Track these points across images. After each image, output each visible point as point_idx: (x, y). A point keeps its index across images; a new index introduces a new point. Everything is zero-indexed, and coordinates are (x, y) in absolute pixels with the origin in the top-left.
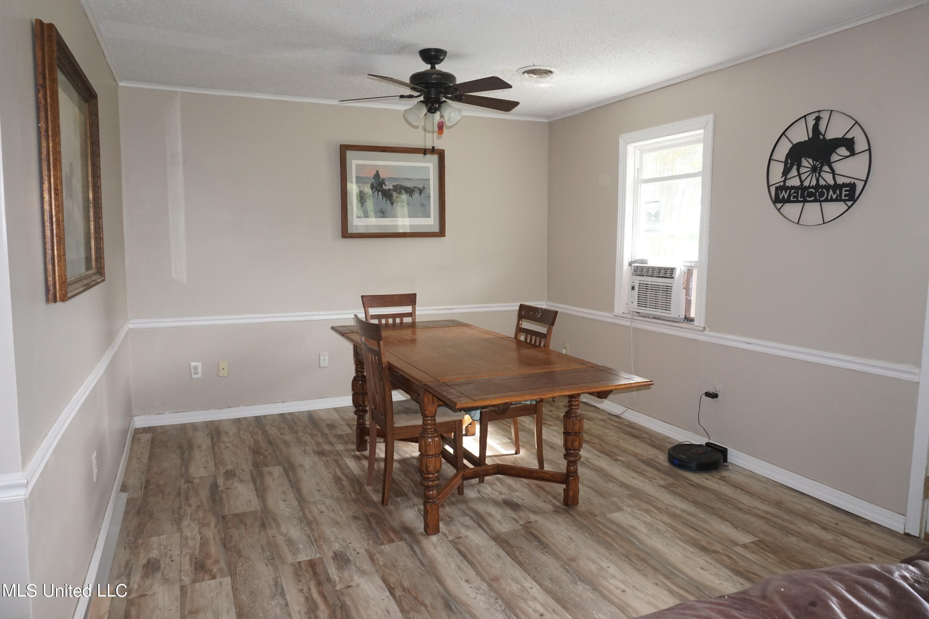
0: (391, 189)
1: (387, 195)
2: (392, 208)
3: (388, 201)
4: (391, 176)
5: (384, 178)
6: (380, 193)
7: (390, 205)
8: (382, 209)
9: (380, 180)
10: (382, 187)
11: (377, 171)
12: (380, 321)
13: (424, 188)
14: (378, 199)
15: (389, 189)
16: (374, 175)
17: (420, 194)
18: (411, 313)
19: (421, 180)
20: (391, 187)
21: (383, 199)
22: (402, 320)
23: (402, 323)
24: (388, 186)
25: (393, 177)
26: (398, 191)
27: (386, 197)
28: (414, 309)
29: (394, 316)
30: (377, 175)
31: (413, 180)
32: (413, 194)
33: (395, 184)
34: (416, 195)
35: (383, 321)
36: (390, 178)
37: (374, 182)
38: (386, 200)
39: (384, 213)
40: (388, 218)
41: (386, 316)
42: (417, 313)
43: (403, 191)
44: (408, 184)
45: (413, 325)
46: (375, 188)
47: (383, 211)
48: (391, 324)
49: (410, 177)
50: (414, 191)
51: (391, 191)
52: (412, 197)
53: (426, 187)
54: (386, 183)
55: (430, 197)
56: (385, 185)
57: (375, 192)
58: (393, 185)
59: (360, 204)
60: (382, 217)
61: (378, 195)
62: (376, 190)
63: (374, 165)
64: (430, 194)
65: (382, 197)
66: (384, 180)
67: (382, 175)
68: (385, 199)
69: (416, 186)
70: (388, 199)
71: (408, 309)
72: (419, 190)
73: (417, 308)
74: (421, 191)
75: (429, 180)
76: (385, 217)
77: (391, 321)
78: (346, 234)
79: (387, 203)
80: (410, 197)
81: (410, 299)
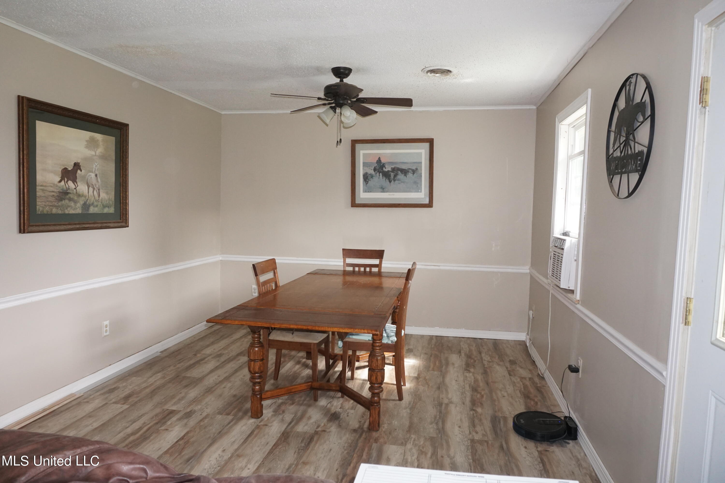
0: (390, 171)
1: (386, 175)
2: (390, 185)
3: (387, 180)
4: (390, 161)
5: (384, 163)
6: (381, 174)
7: (388, 183)
8: (382, 186)
9: (382, 164)
10: (383, 170)
11: (379, 158)
12: (354, 269)
13: (417, 169)
14: (379, 178)
15: (388, 171)
16: (377, 161)
17: (413, 174)
18: (378, 265)
19: (414, 163)
20: (390, 169)
21: (383, 178)
22: (371, 269)
23: (370, 271)
24: (388, 168)
25: (392, 161)
26: (395, 172)
27: (385, 177)
28: (381, 262)
29: (365, 266)
30: (379, 161)
31: (408, 163)
32: (407, 174)
33: (393, 167)
34: (410, 175)
35: (357, 269)
36: (389, 162)
37: (377, 166)
38: (386, 179)
39: (383, 189)
40: (387, 192)
41: (359, 266)
42: (383, 265)
43: (399, 172)
44: (404, 167)
45: (379, 274)
46: (377, 171)
47: (383, 187)
48: (362, 271)
49: (406, 161)
50: (408, 172)
51: (390, 172)
52: (406, 177)
53: (419, 168)
54: (386, 166)
55: (421, 176)
56: (385, 168)
57: (377, 173)
58: (392, 168)
59: (365, 183)
60: (382, 192)
61: (379, 175)
62: (378, 172)
63: (378, 154)
64: (421, 174)
65: (383, 176)
66: (385, 164)
67: (383, 161)
68: (384, 178)
69: (410, 168)
70: (387, 178)
71: (376, 262)
72: (412, 171)
73: (383, 262)
74: (414, 172)
75: (421, 163)
76: (385, 192)
77: (362, 269)
78: (354, 205)
79: (386, 181)
80: (405, 176)
81: (379, 254)
